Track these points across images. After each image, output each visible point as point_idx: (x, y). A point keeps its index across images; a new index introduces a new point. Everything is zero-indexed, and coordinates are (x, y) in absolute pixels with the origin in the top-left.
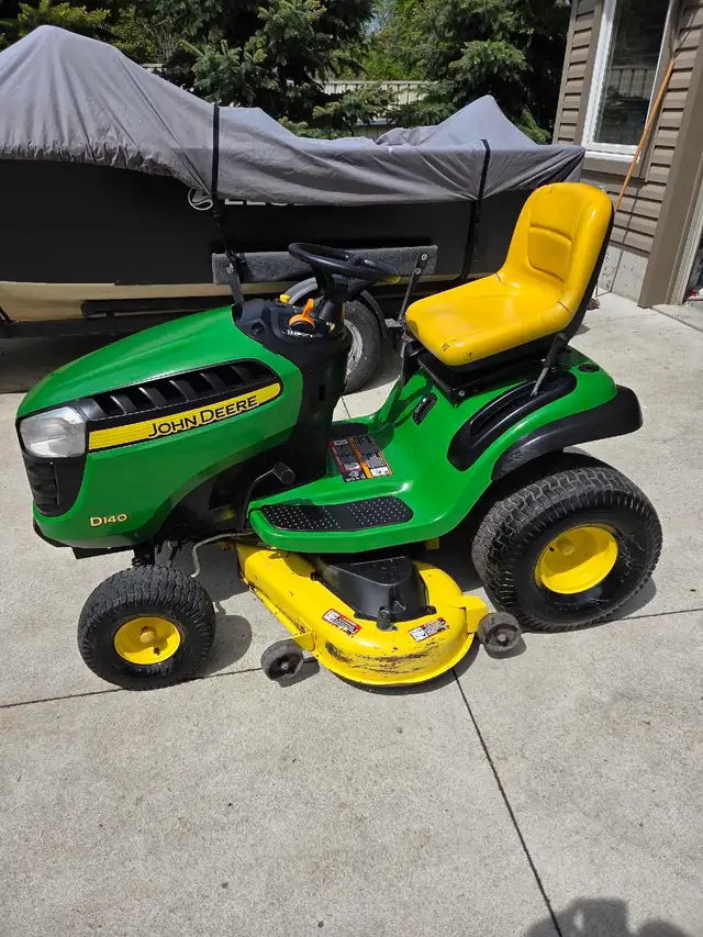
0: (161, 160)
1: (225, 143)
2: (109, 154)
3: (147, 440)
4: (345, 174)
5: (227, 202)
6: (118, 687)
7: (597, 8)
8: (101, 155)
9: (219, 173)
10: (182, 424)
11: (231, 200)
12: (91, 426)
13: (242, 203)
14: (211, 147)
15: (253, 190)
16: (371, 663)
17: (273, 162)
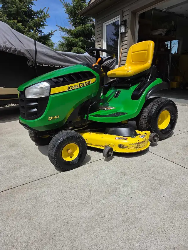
0: (22, 51)
1: (38, 49)
2: (7, 48)
3: (66, 91)
4: (68, 59)
5: (38, 65)
7: (102, 40)
8: (4, 49)
9: (37, 56)
10: (75, 87)
11: (39, 64)
12: (52, 86)
13: (42, 65)
16: (133, 146)
17: (51, 54)
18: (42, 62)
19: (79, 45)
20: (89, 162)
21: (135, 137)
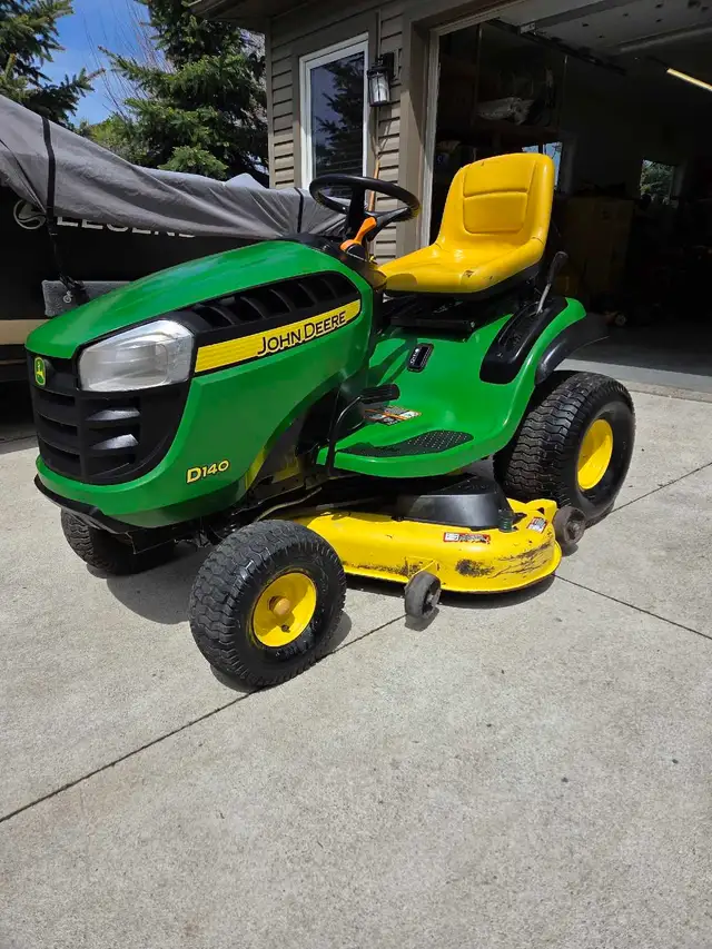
3: (256, 358)
4: (189, 202)
5: (60, 223)
6: (243, 694)
7: (295, 125)
9: (56, 191)
10: (288, 339)
11: (65, 220)
12: (201, 340)
13: (76, 225)
14: (46, 156)
16: (513, 564)
17: (115, 181)
18: (78, 210)
19: (200, 140)
20: (348, 639)
21: (515, 528)
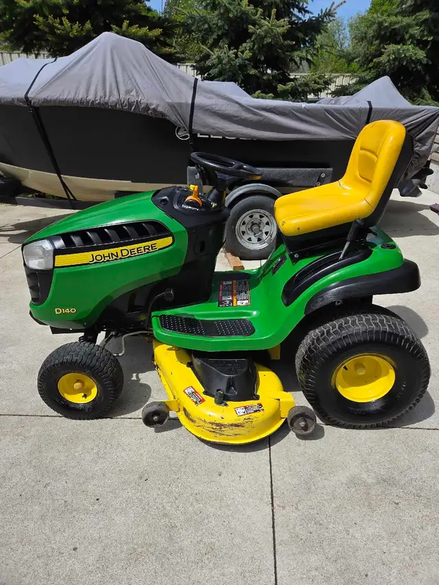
0: (160, 109)
1: (199, 100)
2: (130, 105)
3: (89, 264)
5: (199, 136)
8: (126, 105)
9: (194, 118)
10: (109, 256)
11: (201, 135)
12: (57, 252)
13: (208, 136)
14: (190, 102)
15: (214, 129)
16: (206, 425)
17: (227, 112)
18: (206, 129)
21: (226, 405)
